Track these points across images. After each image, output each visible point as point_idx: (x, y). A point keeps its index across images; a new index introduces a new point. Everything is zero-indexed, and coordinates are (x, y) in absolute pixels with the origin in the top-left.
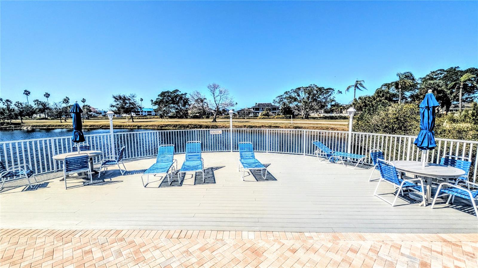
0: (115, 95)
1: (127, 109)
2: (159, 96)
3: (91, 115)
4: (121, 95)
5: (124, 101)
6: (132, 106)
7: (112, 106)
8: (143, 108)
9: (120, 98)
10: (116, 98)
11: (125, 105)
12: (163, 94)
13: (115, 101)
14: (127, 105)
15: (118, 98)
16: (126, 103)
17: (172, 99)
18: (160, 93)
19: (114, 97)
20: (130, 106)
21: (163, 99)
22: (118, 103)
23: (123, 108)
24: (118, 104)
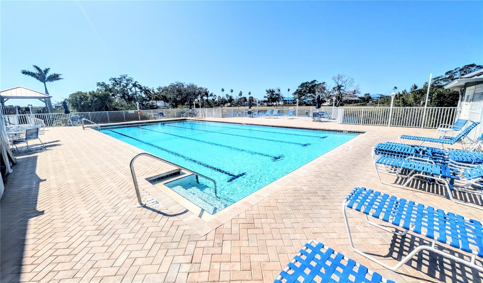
0: (267, 90)
1: (274, 98)
2: (299, 87)
3: (253, 104)
4: (271, 89)
5: (272, 93)
6: (277, 97)
7: (265, 97)
8: (284, 98)
9: (270, 91)
10: (268, 92)
11: (273, 96)
12: (303, 85)
13: (267, 93)
14: (274, 96)
15: (269, 91)
16: (274, 95)
17: (310, 88)
18: (300, 85)
19: (267, 91)
20: (275, 96)
21: (302, 90)
22: (269, 94)
23: (271, 98)
24: (268, 96)
